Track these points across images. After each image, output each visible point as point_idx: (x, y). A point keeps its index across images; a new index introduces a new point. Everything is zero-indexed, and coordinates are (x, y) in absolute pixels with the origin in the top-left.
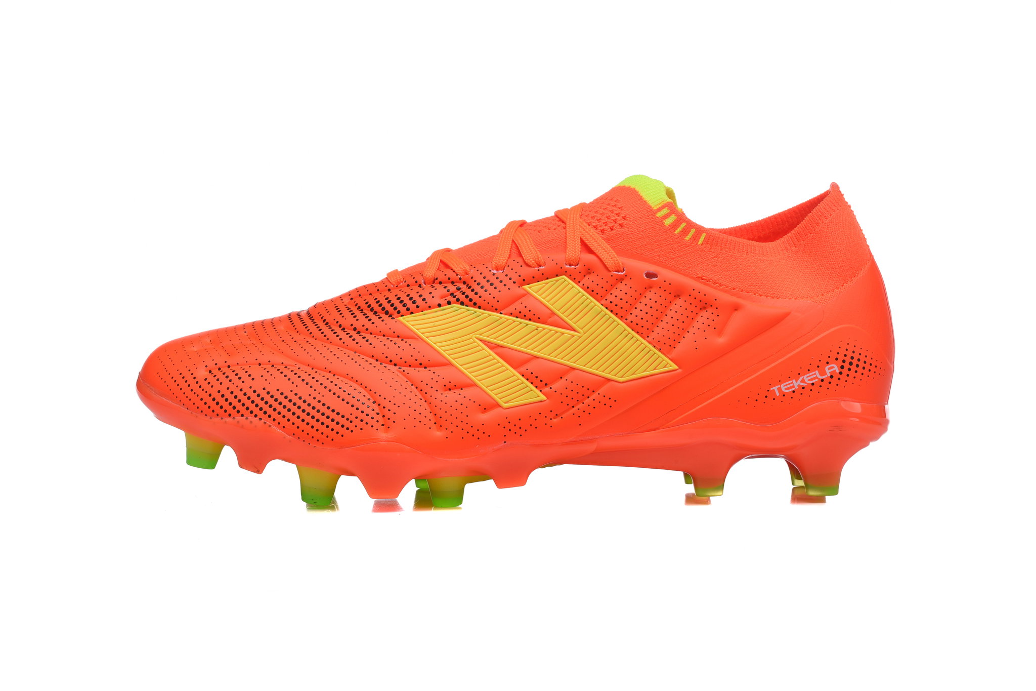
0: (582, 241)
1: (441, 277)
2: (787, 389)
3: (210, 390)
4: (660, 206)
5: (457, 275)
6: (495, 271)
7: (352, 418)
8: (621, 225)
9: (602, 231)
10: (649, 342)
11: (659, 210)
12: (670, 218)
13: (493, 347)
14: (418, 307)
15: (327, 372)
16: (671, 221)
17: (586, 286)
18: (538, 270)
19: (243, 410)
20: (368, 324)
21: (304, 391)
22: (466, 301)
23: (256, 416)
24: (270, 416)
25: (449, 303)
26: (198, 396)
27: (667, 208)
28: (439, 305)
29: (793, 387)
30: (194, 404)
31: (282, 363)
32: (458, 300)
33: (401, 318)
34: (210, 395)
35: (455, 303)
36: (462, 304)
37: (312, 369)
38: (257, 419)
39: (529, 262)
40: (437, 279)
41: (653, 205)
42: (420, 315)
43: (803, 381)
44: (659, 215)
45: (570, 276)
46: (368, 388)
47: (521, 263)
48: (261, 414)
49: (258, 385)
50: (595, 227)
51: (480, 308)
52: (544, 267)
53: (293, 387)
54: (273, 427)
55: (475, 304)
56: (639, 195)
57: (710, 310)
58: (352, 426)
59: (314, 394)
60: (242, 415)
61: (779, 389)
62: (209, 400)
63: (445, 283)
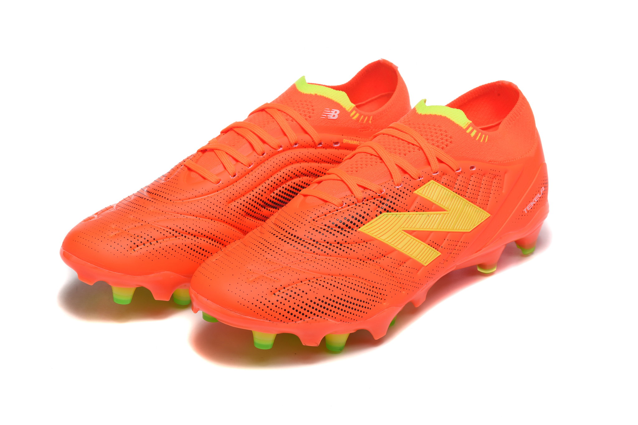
0: (438, 159)
1: (366, 196)
2: (529, 208)
3: (284, 307)
4: (467, 126)
5: (376, 194)
6: (397, 187)
7: (368, 301)
8: (451, 142)
9: (443, 148)
10: (478, 206)
11: (467, 128)
12: (473, 132)
13: (411, 232)
14: (366, 220)
15: (341, 276)
16: (474, 134)
17: (444, 183)
18: (420, 181)
19: (309, 314)
20: (345, 238)
21: (338, 293)
22: (390, 209)
23: (318, 316)
24: (326, 314)
25: (381, 213)
26: (276, 312)
27: (471, 127)
28: (377, 216)
29: (531, 206)
30: (275, 317)
31: (314, 277)
32: (385, 210)
33: (360, 230)
34: (285, 310)
35: (384, 212)
36: (388, 211)
37: (332, 276)
38: (319, 317)
39: (414, 177)
40: (365, 198)
41: (463, 126)
42: (369, 225)
43: (534, 201)
44: (468, 131)
45: (435, 180)
46: (364, 279)
47: (410, 178)
48: (320, 314)
49: (311, 296)
50: (438, 146)
51: (397, 211)
52: (422, 178)
53: (331, 292)
54: (329, 320)
55: (395, 210)
56: (451, 121)
57: (497, 178)
58: (369, 306)
59: (344, 293)
60: (309, 318)
61: (527, 209)
62: (285, 313)
63: (370, 199)
